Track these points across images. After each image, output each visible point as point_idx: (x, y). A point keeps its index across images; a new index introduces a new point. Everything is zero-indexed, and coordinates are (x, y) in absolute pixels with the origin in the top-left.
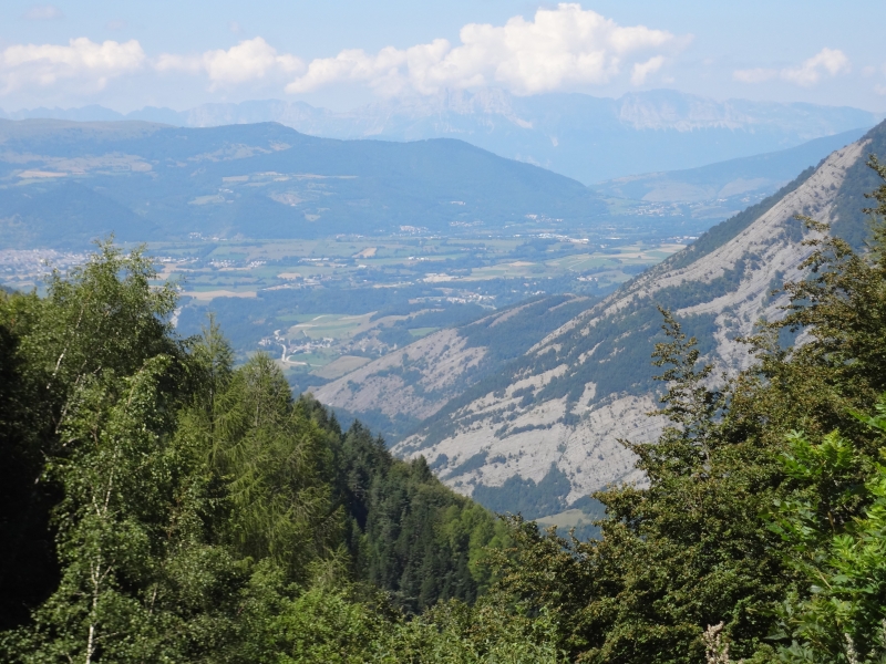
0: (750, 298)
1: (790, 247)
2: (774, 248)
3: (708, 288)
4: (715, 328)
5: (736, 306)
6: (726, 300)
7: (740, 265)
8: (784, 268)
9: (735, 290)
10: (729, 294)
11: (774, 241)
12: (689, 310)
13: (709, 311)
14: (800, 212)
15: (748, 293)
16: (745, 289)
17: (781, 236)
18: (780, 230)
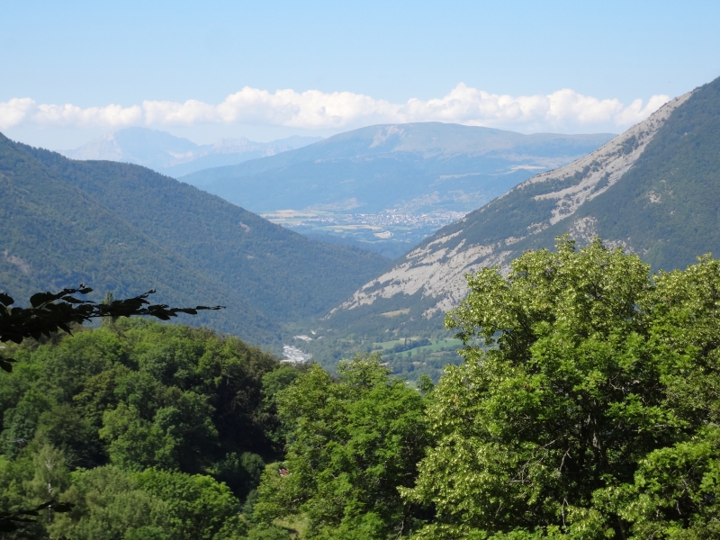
0: (585, 189)
1: (622, 157)
2: (613, 158)
3: (560, 183)
4: (555, 207)
5: (574, 194)
6: (569, 191)
7: (587, 169)
8: (613, 170)
9: (578, 184)
10: (573, 187)
11: (614, 154)
12: (542, 197)
13: (555, 197)
14: (637, 136)
15: (585, 186)
16: (584, 183)
17: (619, 151)
18: (621, 147)
